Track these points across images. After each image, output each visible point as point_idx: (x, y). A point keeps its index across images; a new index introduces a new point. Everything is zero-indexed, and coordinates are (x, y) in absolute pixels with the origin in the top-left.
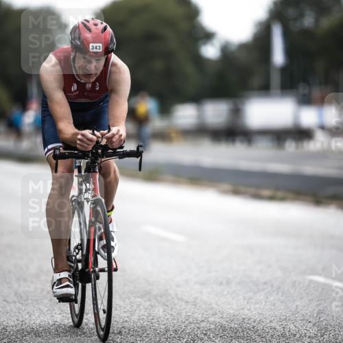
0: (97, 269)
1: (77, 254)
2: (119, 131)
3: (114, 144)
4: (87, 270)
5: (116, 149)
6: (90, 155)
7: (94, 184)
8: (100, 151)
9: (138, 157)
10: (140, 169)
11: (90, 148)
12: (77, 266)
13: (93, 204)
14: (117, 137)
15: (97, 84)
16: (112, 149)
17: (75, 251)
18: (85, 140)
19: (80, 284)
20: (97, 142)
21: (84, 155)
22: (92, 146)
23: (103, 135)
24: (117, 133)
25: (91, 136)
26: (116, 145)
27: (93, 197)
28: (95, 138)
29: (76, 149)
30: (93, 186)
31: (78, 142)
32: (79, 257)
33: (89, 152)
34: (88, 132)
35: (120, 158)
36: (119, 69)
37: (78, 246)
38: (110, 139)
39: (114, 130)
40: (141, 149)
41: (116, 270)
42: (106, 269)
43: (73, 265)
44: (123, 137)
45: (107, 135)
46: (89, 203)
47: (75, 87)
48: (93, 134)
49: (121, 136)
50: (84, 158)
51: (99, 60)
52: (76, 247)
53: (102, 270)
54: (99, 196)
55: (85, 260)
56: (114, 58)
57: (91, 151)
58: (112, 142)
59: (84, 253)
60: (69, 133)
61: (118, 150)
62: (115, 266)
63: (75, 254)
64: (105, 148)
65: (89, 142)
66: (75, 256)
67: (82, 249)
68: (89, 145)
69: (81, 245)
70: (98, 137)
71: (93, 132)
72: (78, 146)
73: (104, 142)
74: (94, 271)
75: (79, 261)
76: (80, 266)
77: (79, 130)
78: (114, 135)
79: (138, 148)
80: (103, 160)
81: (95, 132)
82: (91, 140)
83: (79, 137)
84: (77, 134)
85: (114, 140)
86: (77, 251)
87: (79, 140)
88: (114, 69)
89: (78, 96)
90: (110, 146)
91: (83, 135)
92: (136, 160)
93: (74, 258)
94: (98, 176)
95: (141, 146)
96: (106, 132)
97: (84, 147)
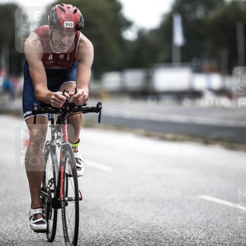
0: (66, 199)
1: (51, 186)
2: (83, 92)
3: (79, 103)
4: (59, 199)
5: (81, 106)
6: (61, 111)
7: (64, 132)
8: (67, 107)
9: (97, 112)
10: (99, 122)
11: (61, 105)
12: (51, 195)
13: (63, 148)
14: (82, 97)
16: (78, 106)
17: (49, 184)
18: (57, 99)
19: (53, 210)
20: (67, 101)
21: (56, 111)
22: (63, 104)
23: (71, 95)
24: (82, 95)
25: (62, 96)
26: (80, 103)
27: (63, 143)
28: (65, 98)
29: (50, 106)
30: (63, 134)
31: (52, 101)
32: (52, 188)
33: (60, 108)
34: (59, 93)
35: (84, 113)
36: (86, 44)
37: (51, 180)
38: (76, 99)
39: (80, 92)
40: (100, 106)
41: (81, 199)
42: (74, 198)
43: (47, 194)
44: (86, 98)
45: (74, 96)
46: (60, 148)
47: (51, 57)
48: (64, 95)
49: (85, 96)
50: (56, 113)
52: (50, 181)
53: (70, 200)
54: (68, 142)
55: (57, 191)
56: (82, 36)
57: (62, 108)
58: (78, 101)
59: (57, 185)
61: (83, 107)
62: (80, 197)
63: (49, 186)
64: (72, 105)
65: (61, 101)
66: (49, 188)
67: (54, 182)
68: (60, 103)
69: (54, 179)
70: (67, 97)
71: (64, 93)
72: (52, 104)
73: (71, 101)
74: (64, 201)
75: (52, 191)
76: (53, 195)
77: (52, 91)
78: (79, 96)
79: (98, 105)
80: (70, 114)
81: (65, 93)
82: (61, 99)
83: (53, 97)
84: (51, 95)
85: (80, 99)
86: (50, 184)
87: (53, 99)
88: (81, 44)
89: (53, 65)
90: (76, 104)
91: (56, 96)
92: (96, 114)
93: (48, 189)
94: (66, 127)
95: (101, 104)
96: (73, 93)
97: (57, 105)
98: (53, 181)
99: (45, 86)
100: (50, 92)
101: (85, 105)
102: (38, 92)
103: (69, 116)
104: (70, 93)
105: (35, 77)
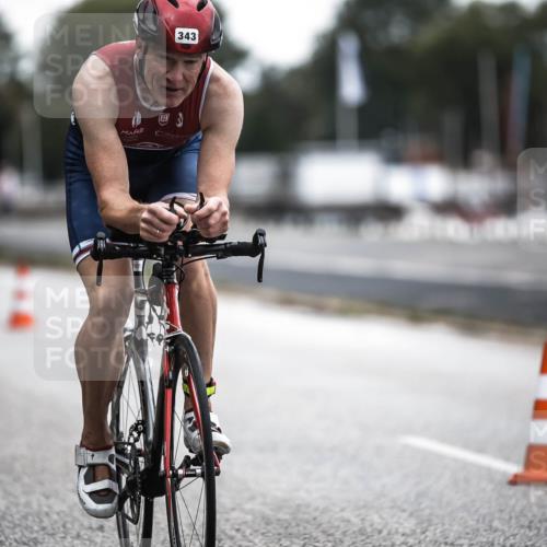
0: (181, 472)
1: (136, 440)
2: (220, 205)
3: (211, 230)
5: (215, 240)
6: (163, 252)
7: (170, 305)
8: (180, 243)
9: (253, 255)
10: (260, 278)
11: (165, 237)
12: (136, 462)
13: (170, 344)
14: (217, 215)
15: (181, 115)
16: (206, 240)
17: (131, 434)
18: (156, 221)
19: (143, 498)
21: (151, 250)
22: (170, 233)
23: (190, 212)
25: (167, 214)
27: (169, 331)
28: (174, 217)
29: (137, 239)
30: (168, 311)
31: (143, 225)
32: (140, 445)
34: (161, 207)
35: (218, 258)
36: (225, 88)
37: (137, 425)
38: (203, 221)
39: (211, 203)
40: (261, 240)
42: (199, 471)
43: (127, 461)
45: (197, 213)
46: (162, 343)
49: (224, 214)
50: (151, 258)
51: (192, 62)
52: (134, 428)
53: (191, 474)
54: (180, 331)
55: (153, 452)
56: (215, 69)
57: (164, 244)
58: (208, 226)
59: (151, 437)
60: (123, 207)
61: (218, 242)
63: (132, 440)
64: (192, 237)
65: (164, 226)
66: (133, 445)
67: (145, 431)
68: (163, 231)
69: (144, 422)
70: (181, 217)
71: (171, 206)
72: (141, 233)
75: (139, 453)
76: (142, 463)
78: (211, 213)
79: (256, 238)
80: (186, 260)
81: (176, 207)
82: (166, 222)
83: (145, 215)
84: (140, 210)
85: (212, 221)
86: (135, 434)
87: (145, 221)
88: (214, 87)
89: (142, 138)
91: (152, 212)
92: (254, 261)
93: (129, 448)
94: (177, 292)
95: (263, 234)
96: (196, 205)
97: (154, 235)
98: (140, 427)
99: (123, 190)
100: (136, 204)
101: (223, 237)
102: (105, 205)
103: (182, 265)
104: (187, 206)
105: (100, 168)
